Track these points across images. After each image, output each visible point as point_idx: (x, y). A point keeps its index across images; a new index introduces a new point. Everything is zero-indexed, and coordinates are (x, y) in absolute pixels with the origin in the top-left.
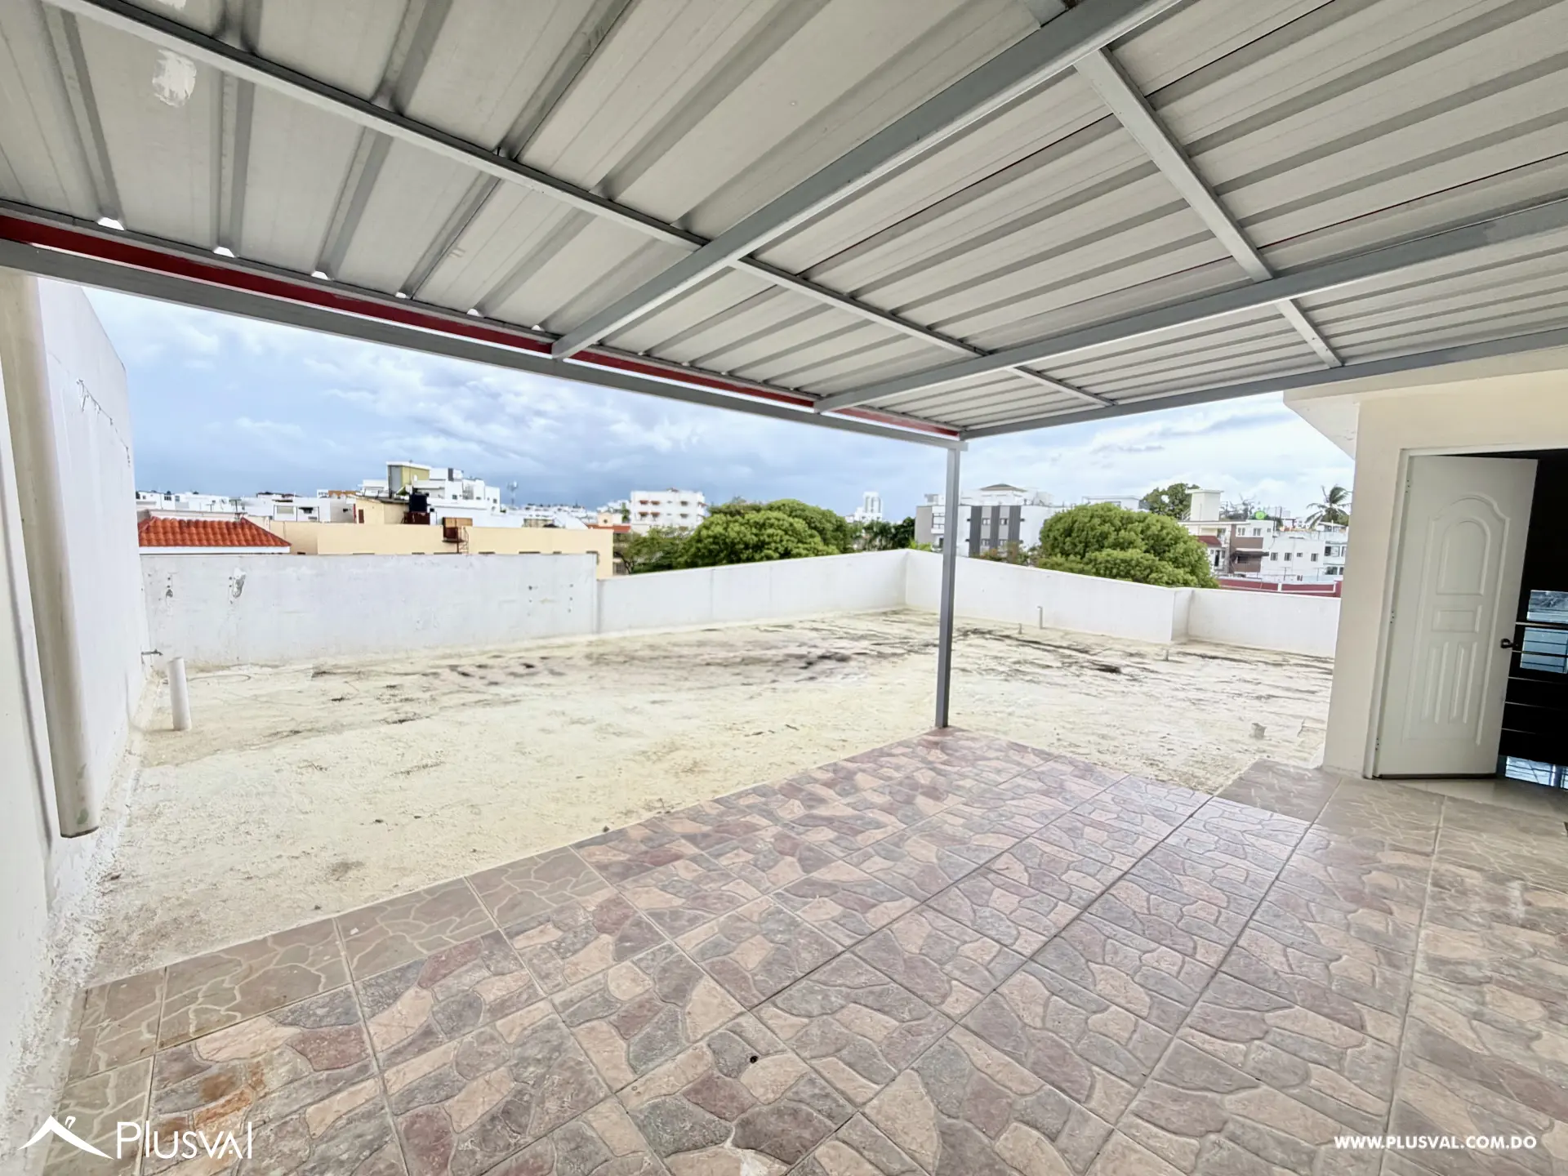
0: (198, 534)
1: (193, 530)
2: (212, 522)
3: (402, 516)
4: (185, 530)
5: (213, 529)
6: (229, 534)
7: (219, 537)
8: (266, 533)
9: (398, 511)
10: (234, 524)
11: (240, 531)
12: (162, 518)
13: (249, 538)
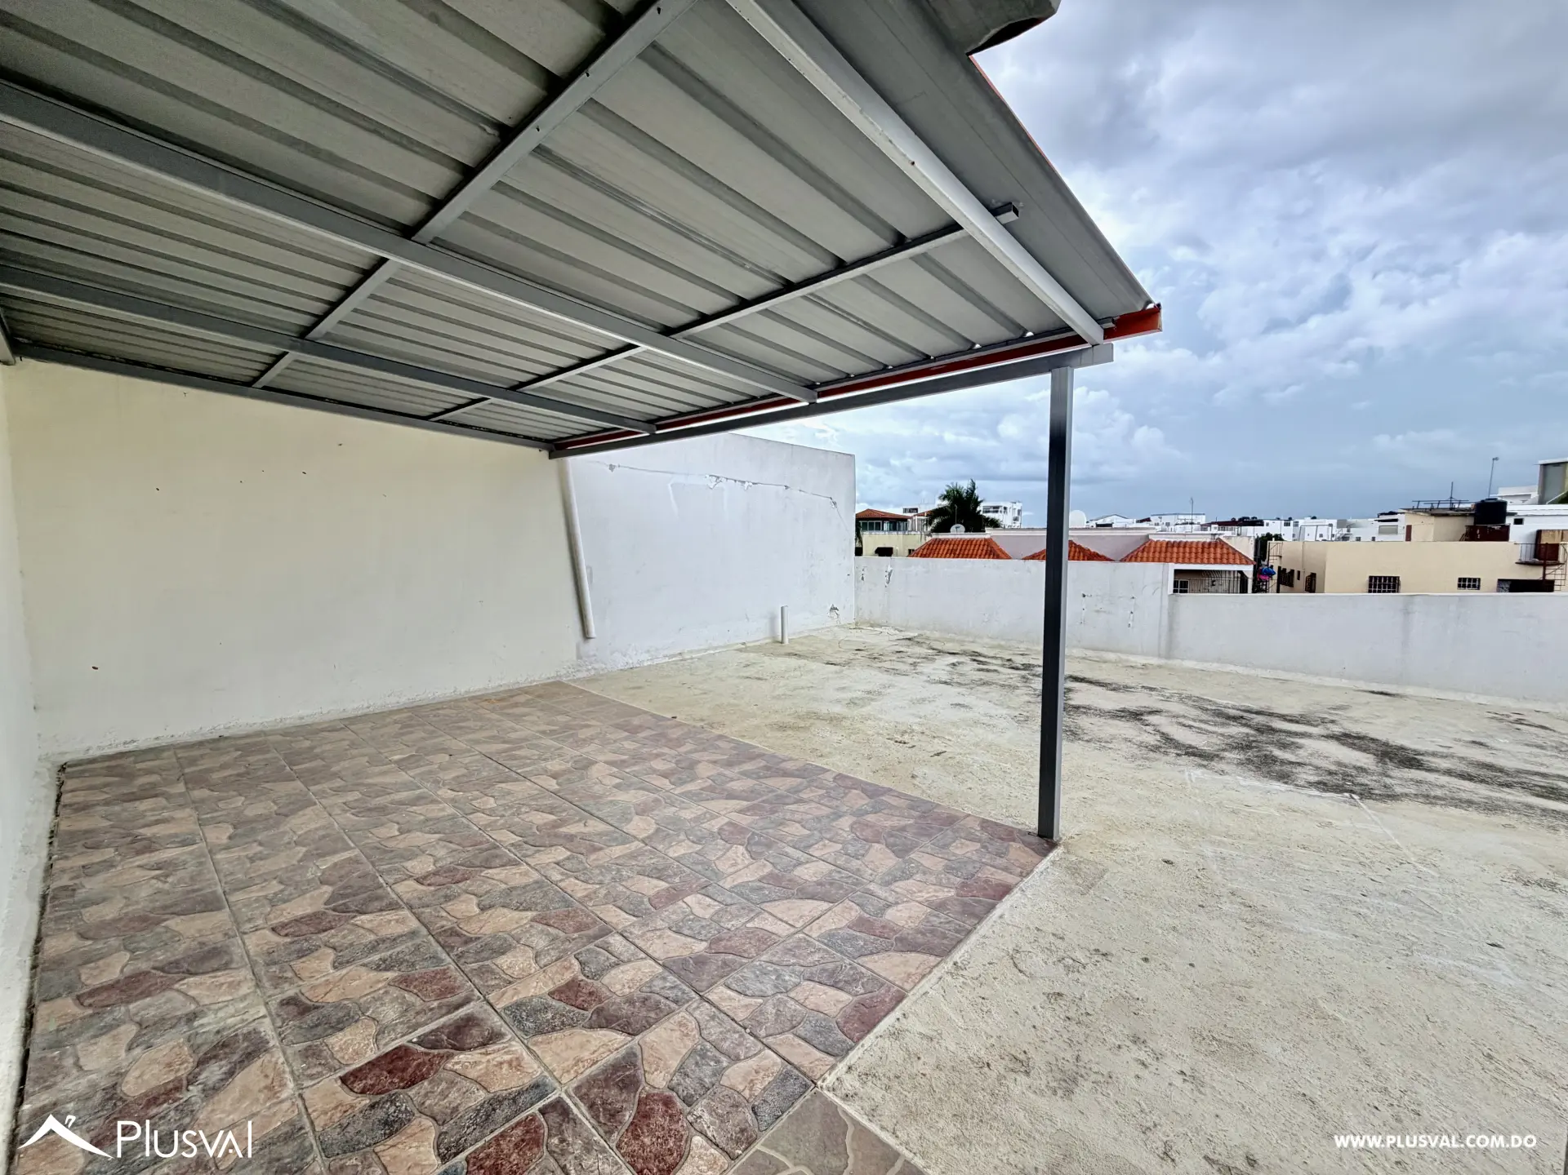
0: (1178, 553)
1: (1175, 549)
2: (1192, 543)
3: (1464, 531)
4: (1170, 549)
5: (1191, 548)
6: (1203, 552)
7: (1193, 555)
8: (1235, 552)
9: (1460, 525)
10: (1210, 544)
11: (1212, 550)
12: (1155, 540)
13: (1218, 556)
